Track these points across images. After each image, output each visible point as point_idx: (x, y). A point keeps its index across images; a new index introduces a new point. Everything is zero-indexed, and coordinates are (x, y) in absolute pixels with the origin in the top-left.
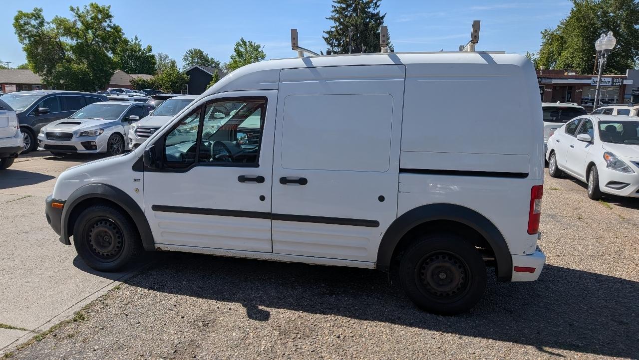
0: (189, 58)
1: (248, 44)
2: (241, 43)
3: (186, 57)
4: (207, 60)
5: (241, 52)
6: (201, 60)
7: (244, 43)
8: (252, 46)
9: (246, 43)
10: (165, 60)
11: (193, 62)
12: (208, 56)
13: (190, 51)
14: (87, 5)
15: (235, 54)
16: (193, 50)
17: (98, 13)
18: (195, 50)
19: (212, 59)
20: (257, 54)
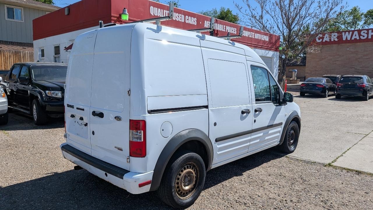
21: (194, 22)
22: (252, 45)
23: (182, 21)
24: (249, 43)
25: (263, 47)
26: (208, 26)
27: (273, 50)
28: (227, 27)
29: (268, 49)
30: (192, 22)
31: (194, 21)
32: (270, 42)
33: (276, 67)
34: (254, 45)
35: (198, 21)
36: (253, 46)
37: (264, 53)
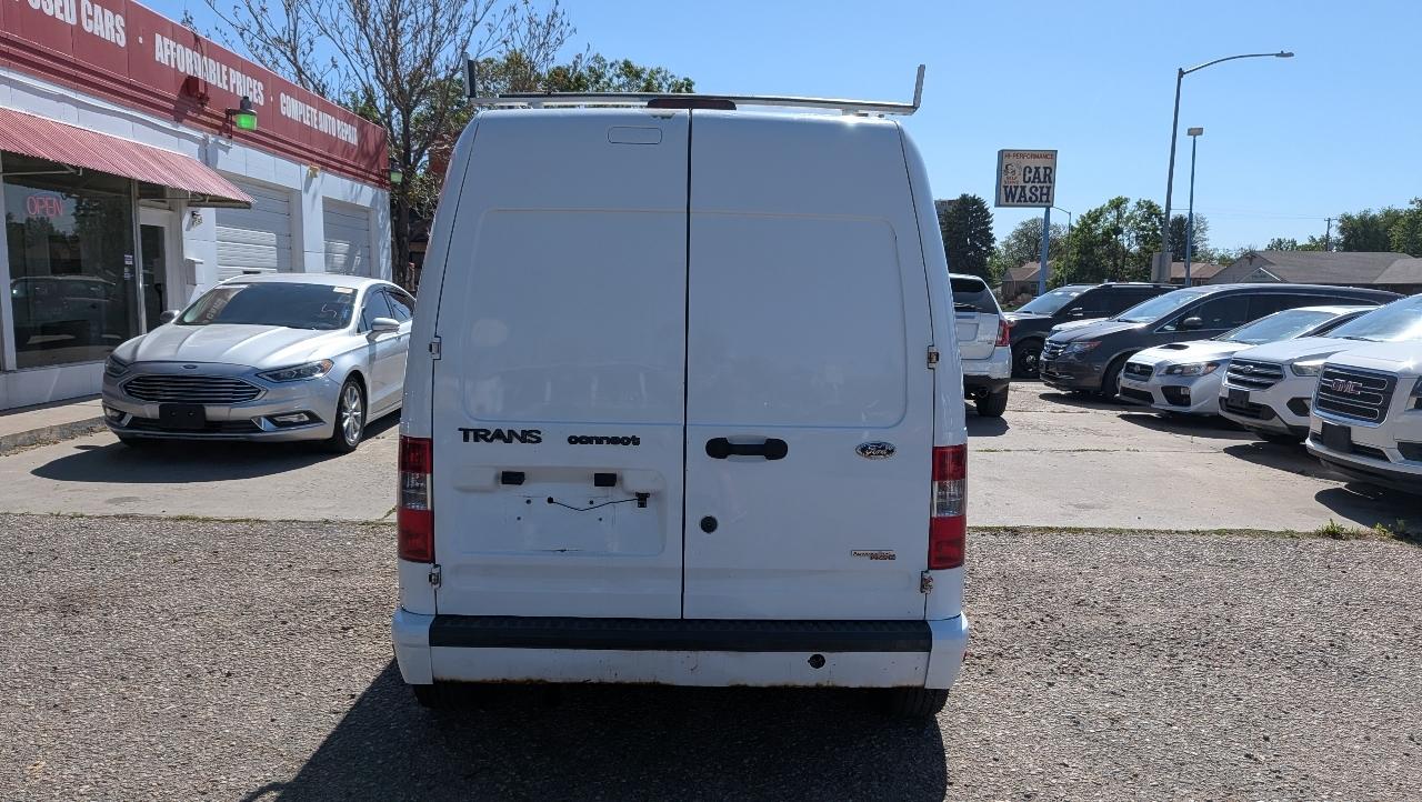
21: (116, 31)
22: (333, 163)
23: (68, 21)
24: (334, 160)
25: (346, 167)
26: (169, 56)
27: (371, 179)
28: (232, 71)
29: (360, 176)
30: (107, 31)
31: (115, 27)
32: (362, 151)
33: (384, 247)
34: (318, 158)
35: (130, 32)
36: (318, 162)
37: (349, 191)
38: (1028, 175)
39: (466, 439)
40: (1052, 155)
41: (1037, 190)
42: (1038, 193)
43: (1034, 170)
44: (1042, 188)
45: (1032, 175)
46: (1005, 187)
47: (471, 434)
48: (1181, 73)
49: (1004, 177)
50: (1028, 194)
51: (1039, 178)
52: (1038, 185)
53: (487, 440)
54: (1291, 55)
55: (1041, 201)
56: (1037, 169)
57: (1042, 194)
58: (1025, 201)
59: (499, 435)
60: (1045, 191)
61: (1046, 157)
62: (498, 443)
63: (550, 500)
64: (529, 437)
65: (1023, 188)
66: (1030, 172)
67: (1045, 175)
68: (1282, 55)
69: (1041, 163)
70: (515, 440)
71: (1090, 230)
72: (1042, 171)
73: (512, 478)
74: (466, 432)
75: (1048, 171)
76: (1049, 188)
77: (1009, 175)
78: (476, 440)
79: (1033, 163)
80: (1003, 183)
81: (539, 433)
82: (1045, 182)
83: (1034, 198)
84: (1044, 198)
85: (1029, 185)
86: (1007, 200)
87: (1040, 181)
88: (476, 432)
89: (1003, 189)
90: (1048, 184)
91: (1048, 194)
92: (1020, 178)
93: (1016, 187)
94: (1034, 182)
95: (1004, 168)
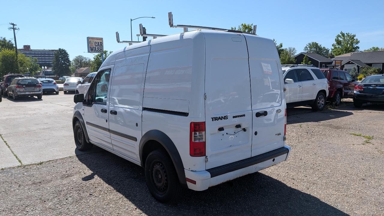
0: (308, 48)
1: (346, 35)
2: (341, 35)
3: (306, 48)
4: (320, 49)
5: (340, 41)
6: (316, 49)
7: (343, 35)
8: (349, 36)
9: (344, 34)
10: (293, 51)
11: (311, 51)
12: (322, 46)
13: (310, 44)
14: (240, 25)
15: (335, 43)
16: (311, 43)
17: (245, 29)
18: (313, 43)
19: (324, 47)
20: (352, 41)
38: (96, 44)
39: (213, 120)
40: (102, 39)
41: (99, 48)
42: (99, 49)
43: (97, 43)
44: (100, 48)
45: (97, 44)
46: (90, 47)
47: (214, 119)
48: (131, 20)
49: (90, 45)
50: (97, 50)
51: (99, 45)
52: (99, 47)
53: (217, 120)
54: (154, 18)
55: (100, 51)
56: (98, 43)
57: (100, 49)
58: (96, 51)
59: (219, 118)
60: (101, 49)
61: (100, 39)
62: (219, 120)
63: (227, 134)
64: (225, 118)
65: (95, 48)
66: (96, 43)
67: (101, 44)
68: (153, 18)
69: (99, 41)
70: (223, 119)
71: (99, 59)
72: (100, 43)
73: (221, 129)
74: (213, 118)
75: (101, 43)
76: (102, 48)
77: (91, 44)
78: (215, 120)
79: (97, 41)
80: (90, 46)
81: (227, 116)
82: (101, 46)
83: (98, 51)
84: (101, 51)
85: (97, 47)
86: (91, 51)
87: (99, 46)
88: (215, 118)
89: (90, 48)
90: (102, 47)
91: (102, 50)
92: (94, 45)
93: (93, 47)
94: (98, 46)
95: (89, 42)
